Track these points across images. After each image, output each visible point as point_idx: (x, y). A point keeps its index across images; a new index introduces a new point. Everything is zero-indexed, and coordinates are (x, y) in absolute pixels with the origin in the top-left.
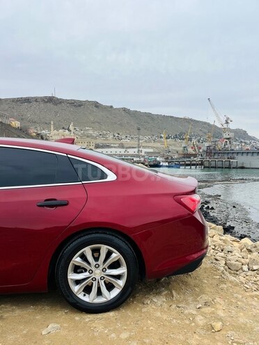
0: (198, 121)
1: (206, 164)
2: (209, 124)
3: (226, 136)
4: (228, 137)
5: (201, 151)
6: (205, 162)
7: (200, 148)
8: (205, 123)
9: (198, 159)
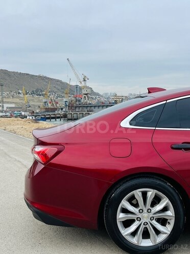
0: (52, 79)
1: (69, 116)
2: (61, 82)
3: (84, 92)
4: (86, 93)
5: (58, 105)
6: (68, 115)
7: (57, 103)
8: (58, 81)
9: (61, 113)
